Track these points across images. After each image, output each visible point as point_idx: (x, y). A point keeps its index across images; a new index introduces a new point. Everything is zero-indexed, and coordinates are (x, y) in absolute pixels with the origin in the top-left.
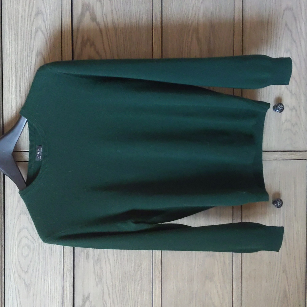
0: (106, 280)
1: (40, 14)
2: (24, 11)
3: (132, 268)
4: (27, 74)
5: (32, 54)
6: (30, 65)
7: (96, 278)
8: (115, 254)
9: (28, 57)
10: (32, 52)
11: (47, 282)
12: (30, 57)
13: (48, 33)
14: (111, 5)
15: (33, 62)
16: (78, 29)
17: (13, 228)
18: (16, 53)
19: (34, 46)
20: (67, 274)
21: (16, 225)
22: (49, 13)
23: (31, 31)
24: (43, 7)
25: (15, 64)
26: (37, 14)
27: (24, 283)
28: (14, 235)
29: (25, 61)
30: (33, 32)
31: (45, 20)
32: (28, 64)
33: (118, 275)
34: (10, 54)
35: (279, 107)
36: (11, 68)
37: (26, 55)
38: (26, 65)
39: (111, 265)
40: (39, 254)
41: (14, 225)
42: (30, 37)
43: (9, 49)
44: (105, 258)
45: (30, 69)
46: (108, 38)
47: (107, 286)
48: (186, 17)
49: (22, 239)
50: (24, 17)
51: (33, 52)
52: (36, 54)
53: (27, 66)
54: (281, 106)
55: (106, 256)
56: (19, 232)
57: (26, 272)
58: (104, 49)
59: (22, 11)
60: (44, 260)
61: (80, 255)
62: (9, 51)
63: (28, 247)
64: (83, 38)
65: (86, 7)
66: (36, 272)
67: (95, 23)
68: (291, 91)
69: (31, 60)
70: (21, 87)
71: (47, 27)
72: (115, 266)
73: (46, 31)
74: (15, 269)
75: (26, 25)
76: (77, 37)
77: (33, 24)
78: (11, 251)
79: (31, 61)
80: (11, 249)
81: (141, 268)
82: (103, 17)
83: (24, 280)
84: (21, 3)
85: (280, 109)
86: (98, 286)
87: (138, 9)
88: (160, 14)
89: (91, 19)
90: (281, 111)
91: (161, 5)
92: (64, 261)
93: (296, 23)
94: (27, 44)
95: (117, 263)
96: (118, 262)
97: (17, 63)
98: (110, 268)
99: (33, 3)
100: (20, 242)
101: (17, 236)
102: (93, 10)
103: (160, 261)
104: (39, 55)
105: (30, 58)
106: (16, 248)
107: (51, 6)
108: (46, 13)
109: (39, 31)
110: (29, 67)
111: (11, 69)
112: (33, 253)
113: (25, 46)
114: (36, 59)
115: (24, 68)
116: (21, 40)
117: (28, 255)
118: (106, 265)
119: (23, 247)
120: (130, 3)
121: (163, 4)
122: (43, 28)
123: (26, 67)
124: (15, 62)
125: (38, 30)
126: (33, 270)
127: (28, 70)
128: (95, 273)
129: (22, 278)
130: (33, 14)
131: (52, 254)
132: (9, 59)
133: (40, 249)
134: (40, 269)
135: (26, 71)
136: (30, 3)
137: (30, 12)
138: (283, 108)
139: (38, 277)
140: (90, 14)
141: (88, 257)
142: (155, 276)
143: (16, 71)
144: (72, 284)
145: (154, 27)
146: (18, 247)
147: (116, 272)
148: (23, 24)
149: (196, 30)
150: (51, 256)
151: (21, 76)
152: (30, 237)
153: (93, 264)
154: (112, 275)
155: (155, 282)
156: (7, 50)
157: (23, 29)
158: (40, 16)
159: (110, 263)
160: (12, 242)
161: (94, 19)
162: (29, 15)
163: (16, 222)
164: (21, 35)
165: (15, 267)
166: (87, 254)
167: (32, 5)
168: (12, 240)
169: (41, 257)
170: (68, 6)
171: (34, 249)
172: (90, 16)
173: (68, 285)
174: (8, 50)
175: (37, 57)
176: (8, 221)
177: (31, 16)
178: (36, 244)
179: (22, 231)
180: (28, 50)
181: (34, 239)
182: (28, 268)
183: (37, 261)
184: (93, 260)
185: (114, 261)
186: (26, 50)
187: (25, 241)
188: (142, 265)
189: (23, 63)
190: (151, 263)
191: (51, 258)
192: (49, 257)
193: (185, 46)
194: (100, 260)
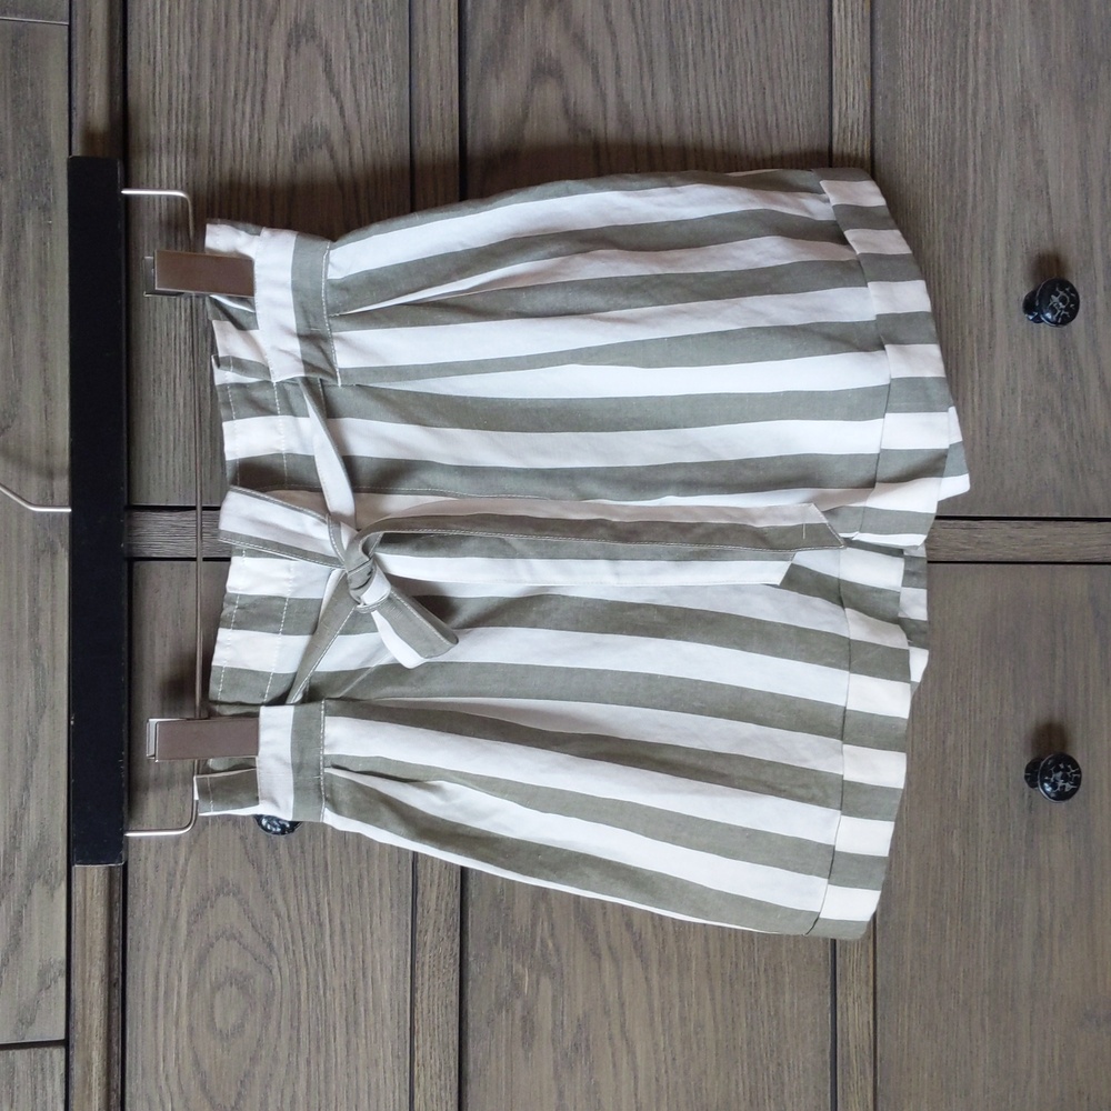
3: (741, 1085)
4: (247, 132)
5: (269, 33)
6: (259, 89)
8: (658, 1018)
9: (249, 49)
10: (272, 23)
12: (261, 45)
15: (277, 72)
17: (169, 893)
18: (192, 23)
21: (184, 876)
25: (187, 76)
28: (175, 928)
29: (238, 66)
32: (251, 84)
34: (166, 31)
36: (170, 96)
37: (241, 38)
38: (242, 84)
39: (641, 1075)
40: (295, 1024)
41: (172, 874)
43: (158, 6)
44: (611, 1039)
45: (259, 104)
49: (212, 946)
51: (276, 28)
52: (291, 35)
53: (246, 90)
55: (616, 1030)
56: (197, 914)
58: (609, 23)
60: (318, 1048)
61: (490, 1022)
62: (158, 18)
63: (241, 982)
69: (266, 63)
72: (657, 1080)
74: (176, 1098)
78: (155, 1009)
79: (262, 68)
80: (156, 1000)
81: (783, 1084)
92: (418, 1055)
95: (669, 1062)
96: (674, 1059)
97: (198, 75)
98: (636, 1089)
100: (202, 961)
101: (190, 932)
103: (868, 1052)
104: (303, 39)
105: (262, 55)
106: (184, 991)
110: (253, 96)
111: (170, 104)
112: (267, 1016)
114: (289, 56)
115: (230, 104)
117: (240, 1028)
118: (616, 1075)
119: (216, 987)
123: (241, 97)
124: (187, 70)
127: (248, 110)
131: (356, 1022)
132: (159, 55)
133: (299, 993)
134: (301, 1096)
135: (239, 115)
141: (533, 1034)
143: (194, 112)
146: (194, 986)
150: (352, 1031)
151: (217, 142)
152: (249, 937)
153: (556, 1070)
156: (151, 9)
159: (634, 1062)
160: (164, 962)
163: (182, 861)
165: (175, 1088)
166: (529, 1026)
168: (164, 955)
169: (303, 1033)
171: (268, 997)
174: (154, 11)
176: (143, 854)
178: (280, 968)
179: (212, 907)
180: (250, 16)
181: (270, 945)
182: (239, 1094)
183: (283, 1055)
184: (555, 1049)
185: (656, 1052)
186: (240, 16)
187: (226, 958)
188: (786, 1073)
189: (226, 76)
190: (824, 1063)
191: (354, 1040)
192: (341, 1040)
193: (977, 23)
194: (588, 1046)
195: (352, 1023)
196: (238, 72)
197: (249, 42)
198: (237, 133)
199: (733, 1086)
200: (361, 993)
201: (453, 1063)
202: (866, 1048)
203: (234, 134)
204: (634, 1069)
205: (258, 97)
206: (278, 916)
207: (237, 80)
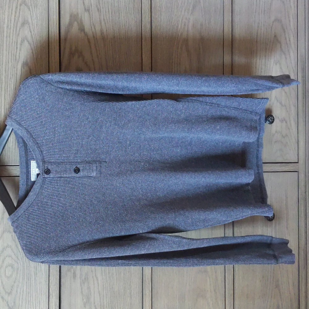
0: (94, 300)
1: (26, 24)
2: (10, 21)
3: (122, 287)
4: (13, 85)
5: (18, 64)
6: (15, 77)
7: (84, 298)
8: (103, 272)
9: (13, 68)
10: (18, 62)
11: (32, 304)
13: (35, 43)
14: (100, 15)
15: (19, 73)
16: (65, 39)
19: (19, 57)
20: (53, 294)
22: (35, 23)
23: (17, 41)
24: (29, 17)
26: (23, 24)
27: (7, 306)
30: (19, 42)
31: (32, 30)
33: (106, 295)
35: (270, 119)
37: (11, 66)
39: (100, 285)
40: (24, 274)
42: (16, 47)
44: (93, 277)
45: (15, 80)
46: (96, 49)
47: (95, 306)
48: (175, 28)
49: (5, 258)
50: (9, 27)
52: (22, 65)
54: (271, 118)
57: (10, 294)
58: (93, 60)
59: (8, 21)
60: (28, 280)
61: (66, 274)
63: (12, 266)
64: (71, 49)
65: (74, 17)
66: (20, 293)
67: (83, 33)
68: (281, 102)
69: (17, 71)
70: (6, 99)
71: (33, 38)
72: (103, 286)
73: (33, 41)
75: (12, 35)
76: (65, 48)
77: (19, 34)
81: (131, 286)
82: (91, 27)
83: (7, 302)
84: (6, 13)
85: (271, 120)
86: (85, 307)
87: (127, 19)
88: (150, 24)
89: (79, 30)
90: (272, 123)
91: (150, 16)
92: (50, 281)
93: (285, 35)
94: (12, 55)
95: (106, 282)
97: (2, 74)
98: (98, 287)
99: (19, 13)
100: (3, 261)
102: (81, 20)
104: (25, 66)
105: (16, 69)
107: (38, 16)
108: (33, 24)
109: (26, 41)
110: (14, 78)
112: (17, 273)
113: (10, 56)
114: (21, 70)
115: (9, 80)
116: (6, 50)
117: (11, 275)
118: (94, 284)
119: (6, 267)
120: (119, 13)
121: (153, 15)
122: (29, 38)
123: (11, 78)
125: (24, 41)
126: (17, 292)
127: (13, 81)
128: (82, 292)
129: (6, 300)
130: (19, 25)
131: (37, 274)
133: (24, 268)
134: (25, 290)
135: (11, 82)
136: (16, 12)
137: (16, 21)
138: (274, 119)
139: (22, 298)
140: (78, 25)
141: (75, 276)
142: (145, 295)
144: (58, 305)
145: (143, 38)
147: (105, 292)
148: (9, 34)
149: (186, 41)
150: (36, 276)
151: (6, 87)
152: (14, 256)
153: (81, 284)
154: (100, 295)
155: (145, 301)
157: (8, 39)
158: (26, 26)
161: (82, 29)
162: (15, 25)
164: (7, 46)
166: (74, 273)
167: (18, 14)
169: (25, 278)
170: (55, 17)
171: (18, 269)
172: (78, 26)
173: (54, 307)
175: (23, 68)
177: (17, 26)
178: (20, 263)
179: (5, 250)
180: (13, 61)
181: (18, 258)
182: (11, 289)
183: (21, 281)
184: (80, 279)
185: (103, 280)
186: (11, 61)
187: (8, 261)
188: (132, 284)
189: (8, 74)
190: (140, 281)
191: (36, 278)
192: (33, 278)
193: (175, 57)
194: (88, 279)
195: (36, 274)
196: (11, 73)
197: (13, 67)
198: (11, 86)
199: (120, 287)
200: (38, 268)
201: (58, 283)
202: (150, 278)
203: (10, 86)
204: (98, 283)
205: (15, 78)
206: (20, 252)
207: (11, 75)
